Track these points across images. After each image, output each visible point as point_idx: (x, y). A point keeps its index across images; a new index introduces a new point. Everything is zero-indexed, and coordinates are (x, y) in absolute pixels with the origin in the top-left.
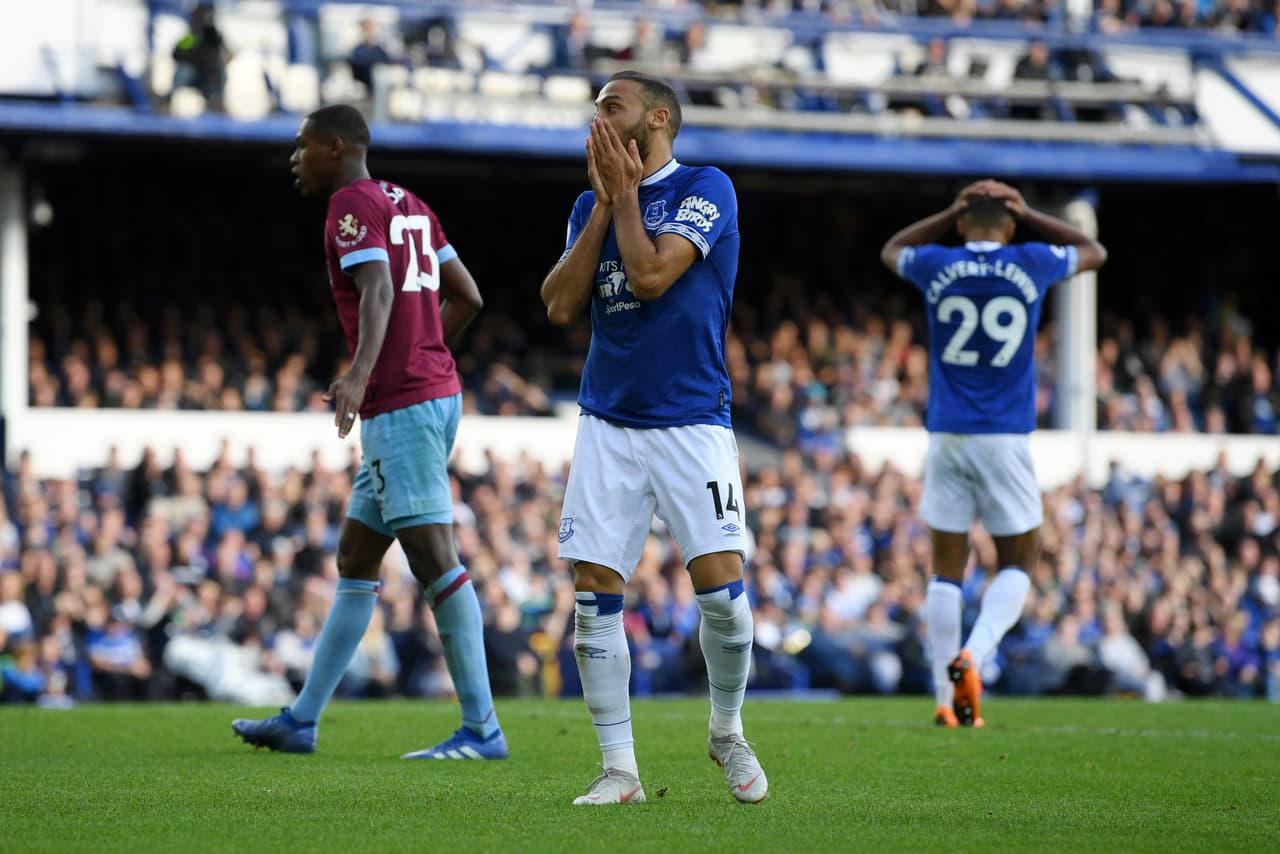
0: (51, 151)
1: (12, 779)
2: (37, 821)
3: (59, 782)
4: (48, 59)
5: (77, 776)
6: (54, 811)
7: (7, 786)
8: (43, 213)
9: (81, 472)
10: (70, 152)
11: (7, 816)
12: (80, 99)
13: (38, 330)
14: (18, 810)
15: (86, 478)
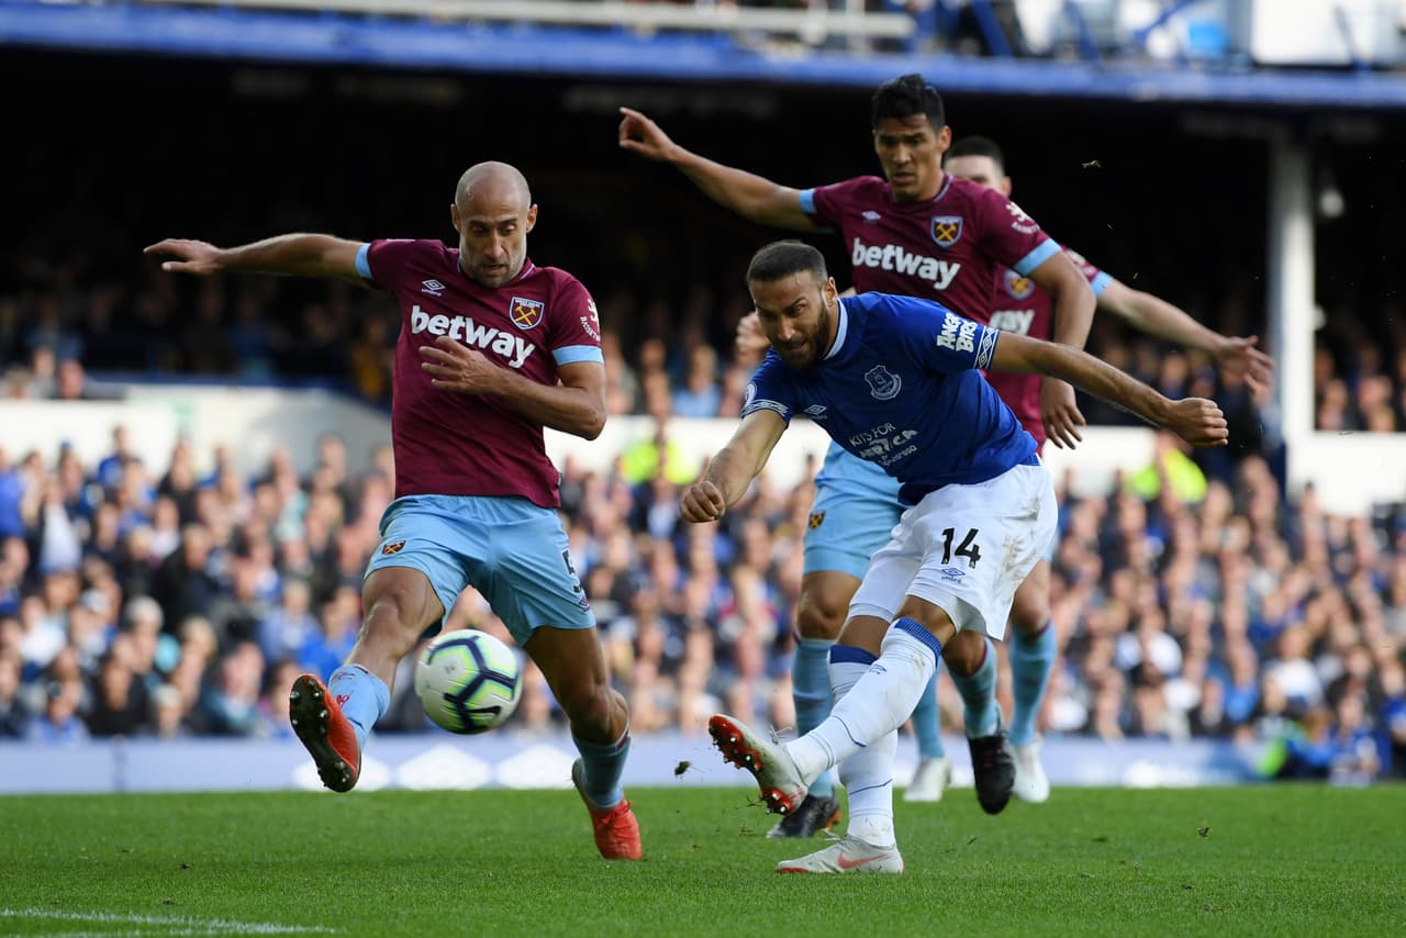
0: (1344, 130)
1: (1308, 869)
2: (1341, 920)
3: (1364, 875)
4: (1342, 23)
5: (1386, 868)
6: (1361, 908)
7: (1304, 877)
8: (1332, 203)
9: (1377, 507)
10: (1365, 131)
11: (1306, 913)
12: (1379, 68)
13: (1324, 340)
14: (1318, 905)
15: (1383, 515)
